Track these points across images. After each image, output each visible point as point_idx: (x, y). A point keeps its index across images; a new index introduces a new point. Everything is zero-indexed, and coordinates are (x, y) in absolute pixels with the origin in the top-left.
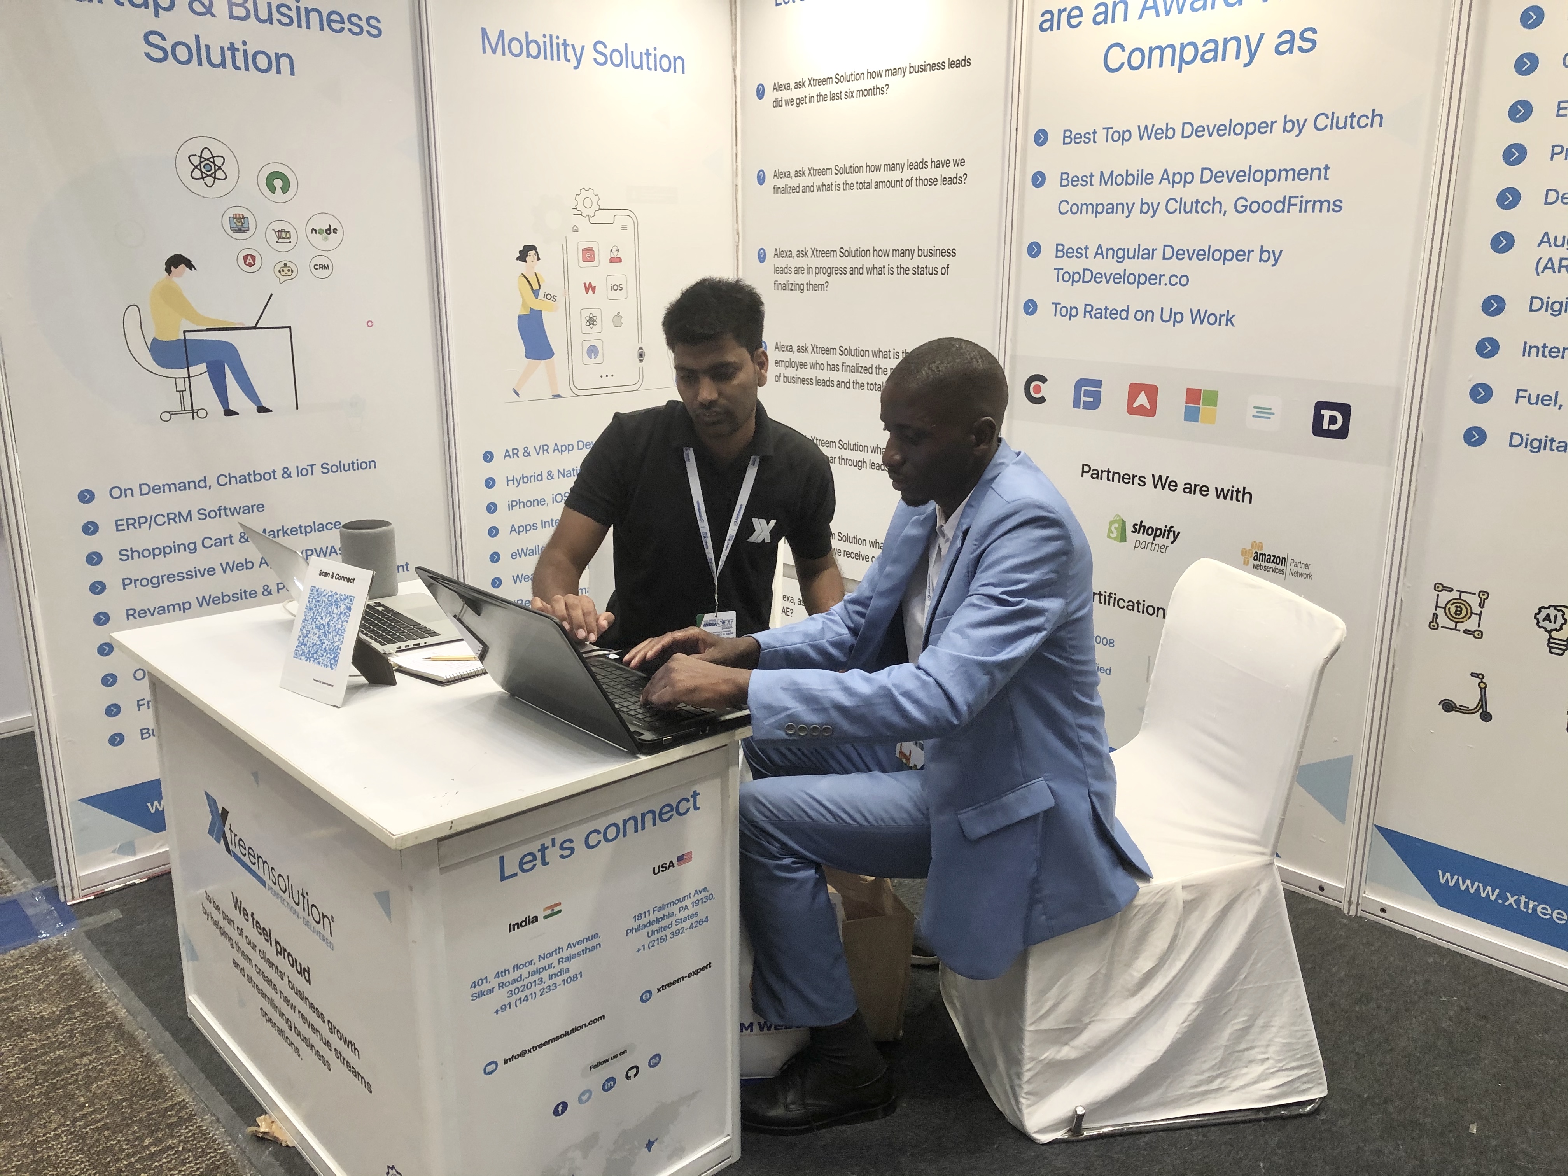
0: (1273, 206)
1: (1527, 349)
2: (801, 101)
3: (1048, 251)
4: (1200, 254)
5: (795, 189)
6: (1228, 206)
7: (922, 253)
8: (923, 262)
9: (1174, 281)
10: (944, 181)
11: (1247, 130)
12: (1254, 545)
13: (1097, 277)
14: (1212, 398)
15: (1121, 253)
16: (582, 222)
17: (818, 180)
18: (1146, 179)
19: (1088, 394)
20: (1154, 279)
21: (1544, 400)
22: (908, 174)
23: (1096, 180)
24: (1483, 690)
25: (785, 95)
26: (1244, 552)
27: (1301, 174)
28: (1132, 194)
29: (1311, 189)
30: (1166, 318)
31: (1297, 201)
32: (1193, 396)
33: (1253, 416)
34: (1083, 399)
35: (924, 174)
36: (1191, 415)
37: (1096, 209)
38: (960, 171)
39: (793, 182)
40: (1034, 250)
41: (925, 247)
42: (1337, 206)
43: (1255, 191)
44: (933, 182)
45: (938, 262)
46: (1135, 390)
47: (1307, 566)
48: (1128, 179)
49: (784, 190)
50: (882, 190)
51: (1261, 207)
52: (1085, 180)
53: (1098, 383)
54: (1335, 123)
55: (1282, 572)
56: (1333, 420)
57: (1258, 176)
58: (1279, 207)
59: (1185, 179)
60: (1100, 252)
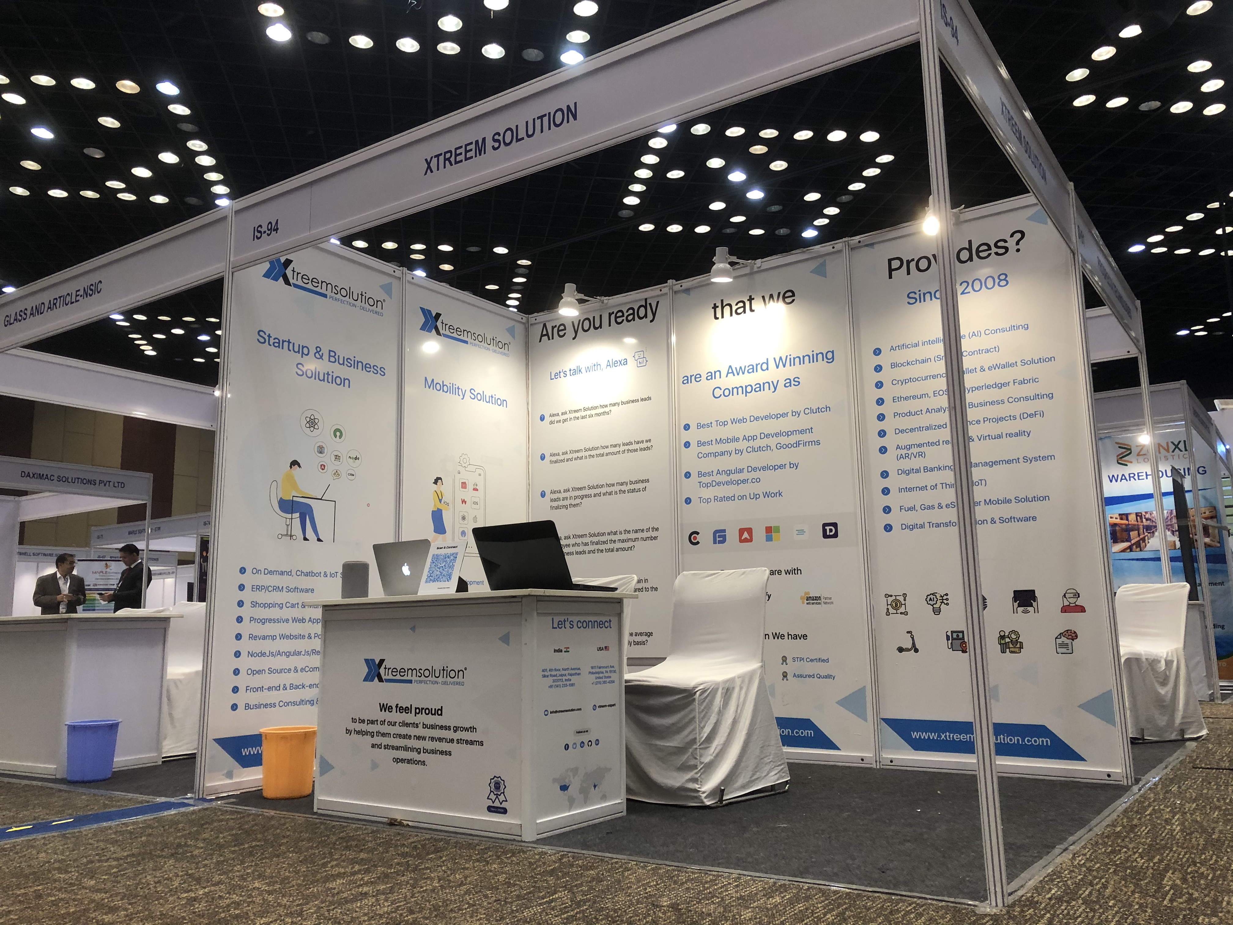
0: (792, 446)
1: (900, 490)
2: (565, 420)
3: (694, 475)
4: (764, 468)
5: (562, 461)
6: (773, 447)
7: (632, 483)
8: (632, 487)
9: (754, 481)
10: (641, 449)
11: (777, 417)
12: (806, 593)
13: (718, 484)
14: (777, 529)
15: (728, 472)
16: (462, 470)
17: (575, 455)
18: (737, 440)
19: (719, 537)
20: (744, 481)
21: (910, 509)
22: (622, 448)
23: (714, 442)
24: (913, 638)
25: (556, 418)
26: (802, 598)
27: (802, 432)
28: (731, 447)
29: (806, 437)
30: (752, 497)
31: (802, 442)
32: (769, 530)
33: (797, 535)
34: (718, 539)
35: (630, 447)
36: (769, 539)
37: (715, 455)
38: (649, 444)
39: (561, 457)
40: (688, 475)
41: (633, 480)
42: (818, 443)
43: (784, 440)
44: (636, 450)
45: (641, 486)
46: (741, 531)
47: (830, 599)
48: (728, 441)
49: (556, 462)
50: (610, 457)
51: (787, 446)
52: (710, 443)
53: (724, 531)
54: (812, 411)
55: (819, 603)
56: (831, 530)
57: (784, 434)
58: (795, 445)
59: (754, 438)
60: (718, 472)
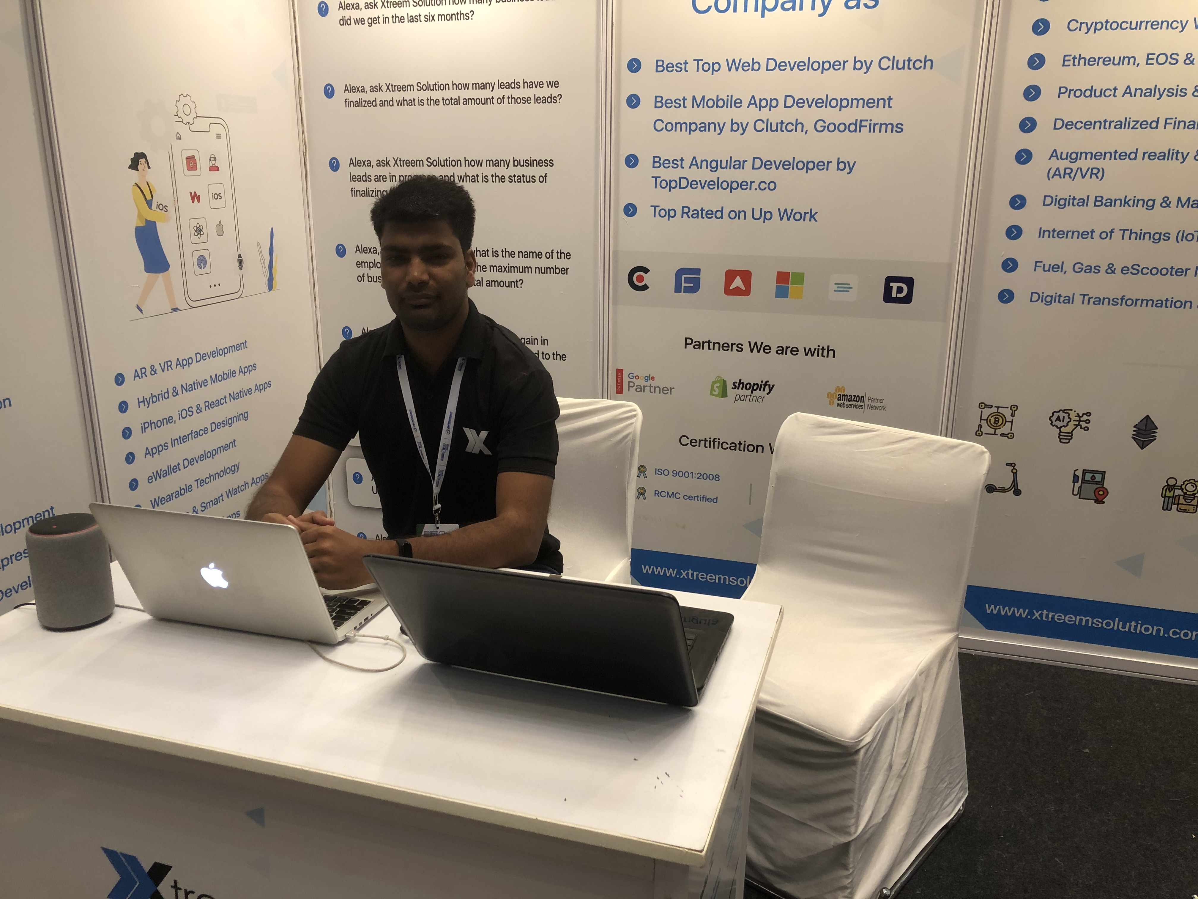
0: (847, 128)
1: (1042, 233)
2: (373, 21)
3: (645, 162)
4: (786, 165)
5: (371, 103)
6: (809, 126)
7: (517, 163)
8: (519, 171)
9: (763, 186)
10: (537, 100)
11: (823, 67)
12: (838, 389)
13: (693, 184)
14: (800, 278)
15: (714, 164)
16: (183, 129)
17: (399, 96)
18: (736, 103)
19: (687, 280)
20: (745, 185)
21: (1053, 268)
22: (498, 93)
23: (689, 103)
24: (1015, 474)
25: (354, 14)
26: (829, 395)
27: (871, 103)
28: (723, 115)
29: (878, 115)
30: (757, 216)
31: (867, 124)
32: (783, 278)
33: (835, 291)
34: (683, 285)
35: (516, 93)
36: (782, 292)
37: (690, 128)
38: (554, 91)
39: (369, 96)
40: (632, 161)
41: (521, 157)
42: (898, 128)
43: (831, 115)
44: (527, 100)
45: (537, 171)
46: (730, 275)
47: (881, 401)
48: (717, 103)
49: (359, 104)
50: (471, 107)
51: (837, 128)
52: (680, 103)
53: (697, 271)
54: (895, 64)
55: (861, 407)
56: (900, 290)
57: (834, 103)
58: (852, 128)
59: (771, 104)
60: (694, 162)
